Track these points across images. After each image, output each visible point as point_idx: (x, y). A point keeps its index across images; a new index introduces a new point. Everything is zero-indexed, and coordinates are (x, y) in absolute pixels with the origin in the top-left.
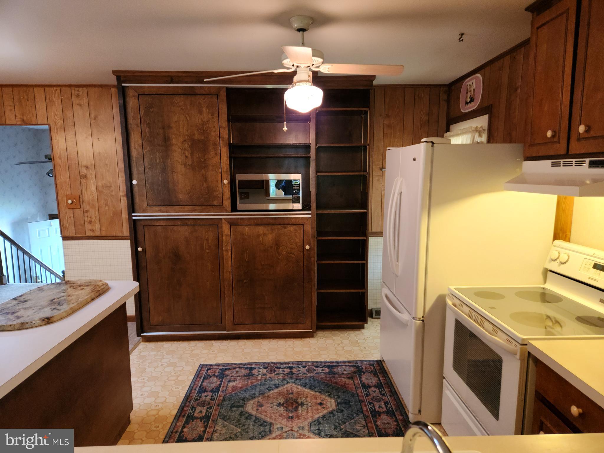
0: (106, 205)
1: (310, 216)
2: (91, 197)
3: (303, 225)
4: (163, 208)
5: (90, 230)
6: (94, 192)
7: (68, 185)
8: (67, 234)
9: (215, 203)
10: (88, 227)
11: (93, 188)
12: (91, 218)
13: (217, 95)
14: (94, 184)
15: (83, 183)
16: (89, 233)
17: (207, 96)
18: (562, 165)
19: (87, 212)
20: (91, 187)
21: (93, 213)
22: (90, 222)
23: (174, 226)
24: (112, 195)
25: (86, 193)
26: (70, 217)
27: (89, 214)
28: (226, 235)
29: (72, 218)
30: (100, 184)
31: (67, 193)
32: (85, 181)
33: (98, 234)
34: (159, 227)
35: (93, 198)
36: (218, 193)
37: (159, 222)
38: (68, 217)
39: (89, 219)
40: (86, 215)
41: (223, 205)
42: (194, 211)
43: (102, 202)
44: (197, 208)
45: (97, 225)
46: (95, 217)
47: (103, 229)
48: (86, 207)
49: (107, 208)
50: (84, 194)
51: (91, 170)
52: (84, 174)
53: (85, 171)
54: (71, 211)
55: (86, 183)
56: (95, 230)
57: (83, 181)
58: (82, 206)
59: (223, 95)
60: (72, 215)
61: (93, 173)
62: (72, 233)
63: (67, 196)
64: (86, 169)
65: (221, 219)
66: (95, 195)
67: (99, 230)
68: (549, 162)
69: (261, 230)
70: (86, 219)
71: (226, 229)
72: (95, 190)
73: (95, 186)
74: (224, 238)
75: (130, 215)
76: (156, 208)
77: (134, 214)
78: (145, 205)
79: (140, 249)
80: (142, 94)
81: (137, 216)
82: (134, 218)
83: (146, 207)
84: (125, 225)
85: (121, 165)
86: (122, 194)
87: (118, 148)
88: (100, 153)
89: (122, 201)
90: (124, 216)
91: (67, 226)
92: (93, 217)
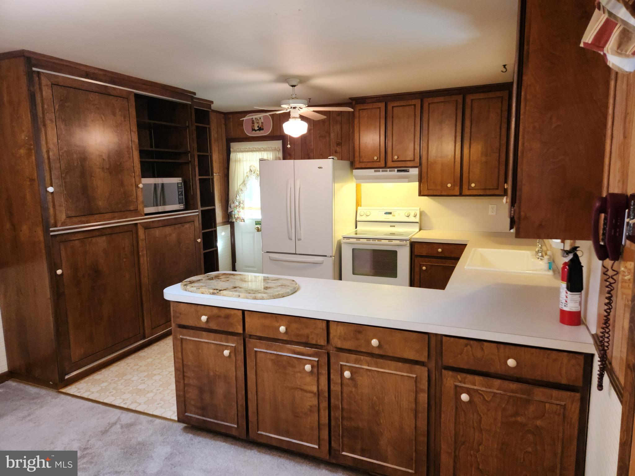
1: (197, 213)
3: (194, 221)
4: (84, 219)
9: (132, 208)
13: (127, 99)
17: (119, 98)
18: (381, 171)
23: (92, 238)
28: (142, 240)
34: (77, 242)
36: (133, 197)
37: (76, 235)
41: (137, 210)
42: (113, 218)
44: (116, 214)
59: (132, 98)
65: (136, 224)
68: (373, 170)
69: (168, 230)
71: (142, 234)
74: (140, 243)
75: (46, 231)
76: (76, 220)
77: (51, 229)
78: (64, 217)
79: (59, 272)
80: (55, 84)
81: (55, 231)
82: (52, 234)
83: (65, 219)
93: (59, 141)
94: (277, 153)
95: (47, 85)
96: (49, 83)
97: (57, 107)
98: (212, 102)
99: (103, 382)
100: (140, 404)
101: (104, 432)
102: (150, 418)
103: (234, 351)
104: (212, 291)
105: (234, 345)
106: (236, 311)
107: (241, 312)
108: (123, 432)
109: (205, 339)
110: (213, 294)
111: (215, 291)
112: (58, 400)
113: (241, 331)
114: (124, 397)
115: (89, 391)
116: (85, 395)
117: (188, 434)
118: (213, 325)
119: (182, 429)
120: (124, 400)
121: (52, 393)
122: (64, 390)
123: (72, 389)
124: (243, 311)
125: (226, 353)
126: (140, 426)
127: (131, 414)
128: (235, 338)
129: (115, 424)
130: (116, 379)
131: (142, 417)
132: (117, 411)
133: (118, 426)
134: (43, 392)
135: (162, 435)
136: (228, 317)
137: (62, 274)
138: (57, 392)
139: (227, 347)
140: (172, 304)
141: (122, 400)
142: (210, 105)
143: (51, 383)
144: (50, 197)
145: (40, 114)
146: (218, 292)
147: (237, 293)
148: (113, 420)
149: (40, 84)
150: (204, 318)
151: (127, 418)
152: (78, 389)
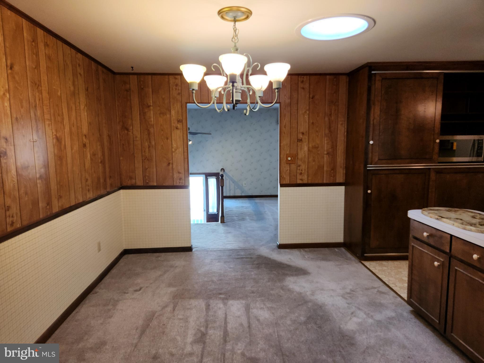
0: (314, 161)
2: (303, 155)
4: (390, 161)
5: (300, 179)
6: (306, 152)
7: (289, 146)
8: (284, 183)
9: (427, 156)
10: (299, 177)
11: (306, 149)
12: (302, 170)
13: (437, 78)
14: (307, 146)
15: (299, 145)
16: (299, 182)
19: (299, 166)
20: (304, 148)
21: (304, 167)
22: (301, 174)
23: (394, 174)
24: (318, 154)
25: (300, 152)
26: (287, 170)
27: (301, 168)
28: (433, 181)
29: (288, 171)
30: (310, 145)
31: (287, 153)
33: (305, 182)
34: (383, 175)
35: (305, 156)
36: (430, 149)
37: (383, 171)
38: (286, 170)
39: (300, 171)
40: (298, 168)
41: (432, 158)
43: (311, 159)
45: (305, 175)
46: (305, 170)
47: (310, 178)
48: (299, 163)
49: (314, 163)
52: (300, 138)
54: (288, 166)
55: (301, 145)
56: (304, 179)
57: (299, 144)
58: (296, 162)
59: (442, 76)
60: (289, 169)
61: (307, 137)
62: (287, 181)
63: (287, 154)
64: (302, 135)
65: (430, 168)
66: (307, 154)
67: (306, 179)
70: (298, 171)
71: (433, 176)
74: (431, 183)
75: (365, 167)
76: (384, 161)
77: (368, 166)
78: (377, 159)
79: (369, 191)
80: (384, 78)
81: (370, 167)
82: (368, 168)
83: (378, 161)
84: (325, 175)
85: (327, 131)
86: (325, 153)
87: (327, 119)
88: (313, 123)
89: (325, 158)
90: (325, 169)
91: (285, 176)
92: (303, 170)
96: (380, 79)
97: (383, 92)
99: (385, 267)
100: (396, 286)
101: (367, 289)
102: (396, 295)
103: (442, 265)
104: (437, 217)
105: (442, 260)
106: (446, 235)
107: (449, 236)
108: (376, 294)
109: (426, 250)
110: (437, 219)
111: (439, 218)
112: (357, 265)
113: (448, 251)
114: (391, 279)
115: (375, 268)
116: (371, 269)
117: (412, 315)
118: (431, 241)
119: (410, 311)
120: (389, 280)
121: (357, 261)
122: (363, 262)
123: (367, 263)
124: (452, 236)
125: (436, 264)
126: (387, 296)
127: (388, 288)
128: (444, 255)
129: (375, 288)
130: (393, 268)
131: (392, 293)
132: (381, 283)
133: (376, 290)
134: (353, 258)
135: (396, 306)
136: (441, 237)
137: (371, 193)
138: (359, 261)
139: (438, 261)
140: (411, 220)
141: (388, 280)
143: (358, 255)
144: (370, 147)
145: (372, 98)
146: (440, 218)
147: (453, 222)
148: (376, 286)
149: (375, 80)
150: (425, 234)
151: (385, 289)
152: (370, 264)
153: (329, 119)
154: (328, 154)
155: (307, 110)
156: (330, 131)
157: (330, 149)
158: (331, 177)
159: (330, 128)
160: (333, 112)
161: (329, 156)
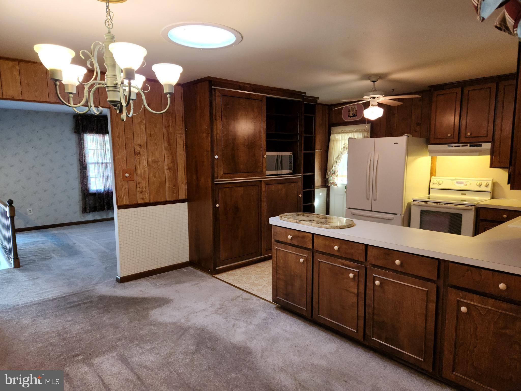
0: (155, 177)
1: (301, 177)
2: (143, 171)
3: (298, 182)
4: (232, 175)
5: (141, 199)
6: (145, 166)
7: (125, 160)
8: (122, 203)
9: (259, 170)
10: (140, 196)
11: (145, 163)
12: (142, 188)
13: (261, 101)
14: (146, 160)
15: (137, 159)
16: (140, 201)
17: (257, 100)
18: (454, 146)
19: (139, 183)
20: (143, 163)
21: (144, 184)
22: (141, 192)
23: (236, 188)
24: (159, 169)
25: (139, 168)
26: (125, 189)
27: (141, 185)
28: (264, 192)
29: (127, 189)
30: (150, 160)
31: (123, 168)
32: (138, 157)
33: (147, 201)
34: (227, 189)
35: (145, 171)
36: (260, 164)
37: (228, 185)
38: (124, 189)
39: (140, 189)
40: (138, 186)
41: (262, 172)
42: (248, 176)
43: (152, 175)
44: (250, 174)
45: (146, 194)
46: (146, 187)
47: (152, 197)
48: (139, 179)
49: (155, 180)
50: (138, 168)
51: (144, 148)
52: (138, 151)
53: (139, 149)
54: (126, 183)
55: (139, 159)
56: (145, 198)
57: (137, 157)
58: (135, 179)
59: (264, 100)
60: (127, 187)
61: (145, 150)
62: (126, 202)
63: (123, 170)
64: (140, 148)
65: (261, 181)
66: (146, 169)
67: (148, 198)
68: (447, 145)
69: (280, 186)
70: (138, 189)
71: (264, 188)
72: (147, 165)
73: (146, 162)
74: (262, 193)
75: (213, 181)
76: (228, 175)
77: (215, 180)
78: (222, 173)
79: (217, 205)
80: (223, 95)
81: (218, 181)
82: (215, 183)
83: (222, 175)
84: (167, 192)
85: (166, 145)
86: (166, 168)
87: (165, 131)
88: (151, 134)
89: (166, 173)
90: (167, 185)
91: (123, 196)
92: (144, 187)
93: (222, 129)
94: (366, 133)
95: (218, 96)
96: (220, 95)
97: (223, 108)
98: (318, 98)
99: (236, 275)
100: (254, 290)
101: (233, 300)
102: (258, 298)
103: (306, 260)
104: (296, 221)
105: (306, 256)
106: (309, 234)
107: (311, 234)
108: (242, 302)
109: (290, 250)
110: (297, 222)
111: (298, 221)
112: (212, 280)
113: (311, 247)
114: (245, 285)
115: (228, 278)
116: (226, 280)
117: (278, 311)
118: (295, 242)
119: (275, 307)
120: (245, 286)
121: (209, 276)
122: (215, 276)
123: (219, 276)
124: (313, 234)
125: (301, 260)
126: (252, 301)
127: (248, 294)
128: (307, 251)
129: (239, 297)
130: (243, 275)
131: (254, 297)
132: (241, 291)
133: (240, 298)
134: (205, 275)
135: (263, 308)
136: (303, 237)
137: (219, 207)
138: (212, 276)
139: (302, 257)
140: (273, 227)
141: (244, 286)
142: (317, 100)
143: (209, 270)
144: (216, 162)
145: (214, 113)
146: (299, 222)
147: (311, 223)
148: (238, 295)
149: (215, 96)
150: (290, 237)
151: (246, 295)
152: (223, 277)
153: (167, 132)
154: (169, 169)
155: (143, 119)
156: (169, 144)
157: (170, 163)
158: (174, 193)
159: (169, 141)
160: (171, 124)
161: (170, 171)
